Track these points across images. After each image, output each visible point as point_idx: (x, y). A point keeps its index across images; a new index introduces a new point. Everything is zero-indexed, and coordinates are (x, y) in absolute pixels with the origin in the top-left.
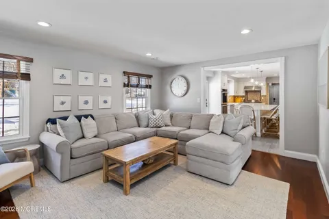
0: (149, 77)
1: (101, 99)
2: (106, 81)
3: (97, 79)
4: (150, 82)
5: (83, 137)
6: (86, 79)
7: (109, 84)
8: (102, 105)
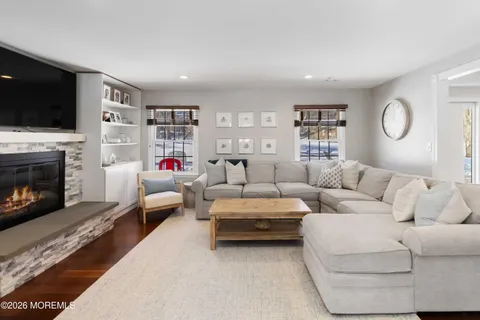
0: (343, 107)
1: (265, 142)
2: (269, 120)
3: (257, 119)
4: (341, 116)
5: (226, 182)
6: (246, 120)
7: (273, 123)
8: (265, 150)
